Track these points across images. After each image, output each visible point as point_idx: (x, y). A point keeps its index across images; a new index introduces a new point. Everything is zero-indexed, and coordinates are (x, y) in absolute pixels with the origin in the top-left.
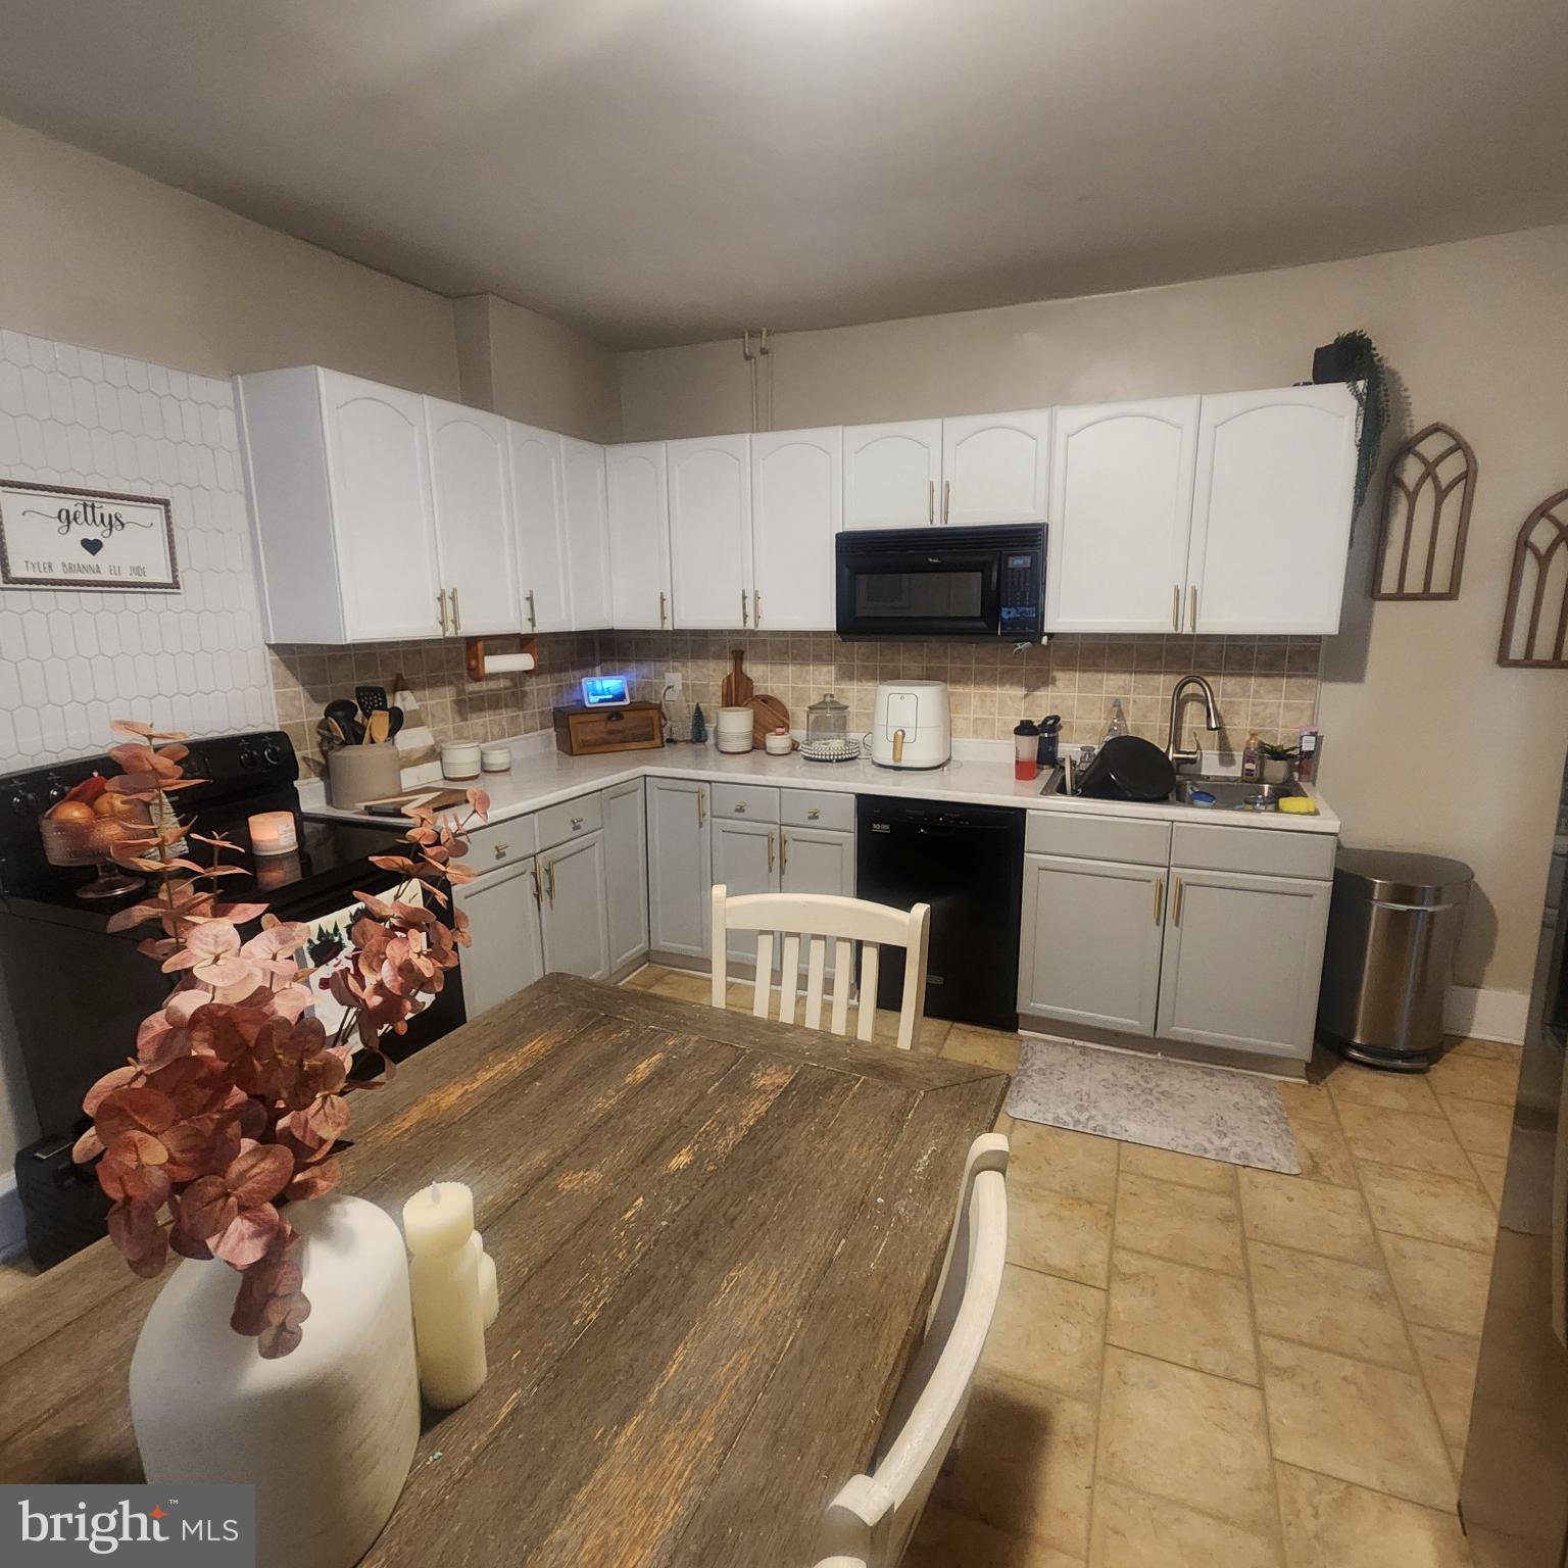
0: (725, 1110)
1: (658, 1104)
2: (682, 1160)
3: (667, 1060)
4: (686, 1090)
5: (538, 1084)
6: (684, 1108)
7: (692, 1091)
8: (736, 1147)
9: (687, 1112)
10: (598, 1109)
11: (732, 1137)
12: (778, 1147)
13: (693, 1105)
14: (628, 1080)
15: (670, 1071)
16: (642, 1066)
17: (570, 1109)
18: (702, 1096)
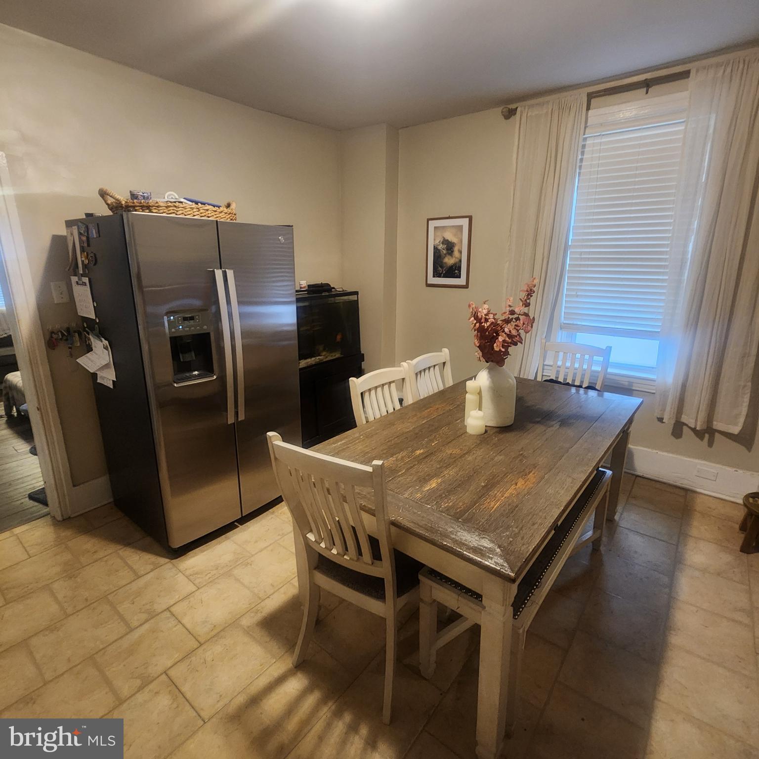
0: (400, 464)
1: (427, 469)
2: (418, 452)
3: (421, 487)
4: (414, 473)
5: (483, 484)
6: (416, 466)
7: (411, 472)
8: (399, 453)
9: (415, 465)
10: (452, 470)
11: (400, 456)
12: (385, 451)
13: (411, 467)
14: (440, 480)
15: (420, 481)
16: (434, 485)
17: (464, 472)
18: (408, 470)
